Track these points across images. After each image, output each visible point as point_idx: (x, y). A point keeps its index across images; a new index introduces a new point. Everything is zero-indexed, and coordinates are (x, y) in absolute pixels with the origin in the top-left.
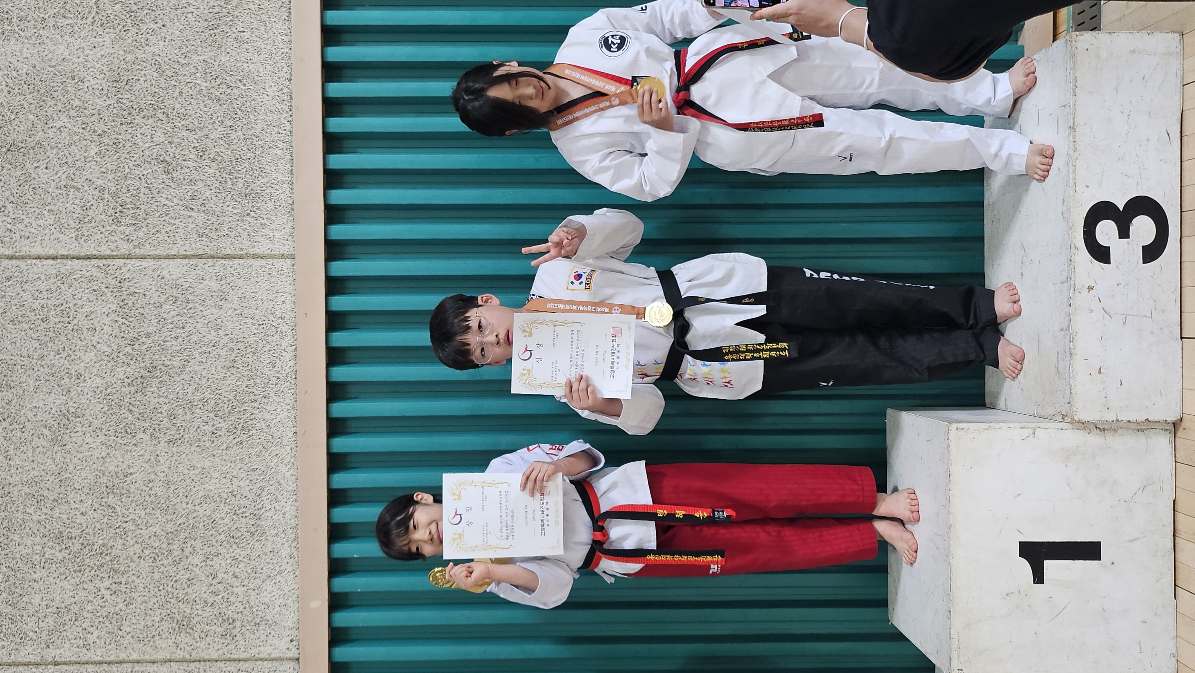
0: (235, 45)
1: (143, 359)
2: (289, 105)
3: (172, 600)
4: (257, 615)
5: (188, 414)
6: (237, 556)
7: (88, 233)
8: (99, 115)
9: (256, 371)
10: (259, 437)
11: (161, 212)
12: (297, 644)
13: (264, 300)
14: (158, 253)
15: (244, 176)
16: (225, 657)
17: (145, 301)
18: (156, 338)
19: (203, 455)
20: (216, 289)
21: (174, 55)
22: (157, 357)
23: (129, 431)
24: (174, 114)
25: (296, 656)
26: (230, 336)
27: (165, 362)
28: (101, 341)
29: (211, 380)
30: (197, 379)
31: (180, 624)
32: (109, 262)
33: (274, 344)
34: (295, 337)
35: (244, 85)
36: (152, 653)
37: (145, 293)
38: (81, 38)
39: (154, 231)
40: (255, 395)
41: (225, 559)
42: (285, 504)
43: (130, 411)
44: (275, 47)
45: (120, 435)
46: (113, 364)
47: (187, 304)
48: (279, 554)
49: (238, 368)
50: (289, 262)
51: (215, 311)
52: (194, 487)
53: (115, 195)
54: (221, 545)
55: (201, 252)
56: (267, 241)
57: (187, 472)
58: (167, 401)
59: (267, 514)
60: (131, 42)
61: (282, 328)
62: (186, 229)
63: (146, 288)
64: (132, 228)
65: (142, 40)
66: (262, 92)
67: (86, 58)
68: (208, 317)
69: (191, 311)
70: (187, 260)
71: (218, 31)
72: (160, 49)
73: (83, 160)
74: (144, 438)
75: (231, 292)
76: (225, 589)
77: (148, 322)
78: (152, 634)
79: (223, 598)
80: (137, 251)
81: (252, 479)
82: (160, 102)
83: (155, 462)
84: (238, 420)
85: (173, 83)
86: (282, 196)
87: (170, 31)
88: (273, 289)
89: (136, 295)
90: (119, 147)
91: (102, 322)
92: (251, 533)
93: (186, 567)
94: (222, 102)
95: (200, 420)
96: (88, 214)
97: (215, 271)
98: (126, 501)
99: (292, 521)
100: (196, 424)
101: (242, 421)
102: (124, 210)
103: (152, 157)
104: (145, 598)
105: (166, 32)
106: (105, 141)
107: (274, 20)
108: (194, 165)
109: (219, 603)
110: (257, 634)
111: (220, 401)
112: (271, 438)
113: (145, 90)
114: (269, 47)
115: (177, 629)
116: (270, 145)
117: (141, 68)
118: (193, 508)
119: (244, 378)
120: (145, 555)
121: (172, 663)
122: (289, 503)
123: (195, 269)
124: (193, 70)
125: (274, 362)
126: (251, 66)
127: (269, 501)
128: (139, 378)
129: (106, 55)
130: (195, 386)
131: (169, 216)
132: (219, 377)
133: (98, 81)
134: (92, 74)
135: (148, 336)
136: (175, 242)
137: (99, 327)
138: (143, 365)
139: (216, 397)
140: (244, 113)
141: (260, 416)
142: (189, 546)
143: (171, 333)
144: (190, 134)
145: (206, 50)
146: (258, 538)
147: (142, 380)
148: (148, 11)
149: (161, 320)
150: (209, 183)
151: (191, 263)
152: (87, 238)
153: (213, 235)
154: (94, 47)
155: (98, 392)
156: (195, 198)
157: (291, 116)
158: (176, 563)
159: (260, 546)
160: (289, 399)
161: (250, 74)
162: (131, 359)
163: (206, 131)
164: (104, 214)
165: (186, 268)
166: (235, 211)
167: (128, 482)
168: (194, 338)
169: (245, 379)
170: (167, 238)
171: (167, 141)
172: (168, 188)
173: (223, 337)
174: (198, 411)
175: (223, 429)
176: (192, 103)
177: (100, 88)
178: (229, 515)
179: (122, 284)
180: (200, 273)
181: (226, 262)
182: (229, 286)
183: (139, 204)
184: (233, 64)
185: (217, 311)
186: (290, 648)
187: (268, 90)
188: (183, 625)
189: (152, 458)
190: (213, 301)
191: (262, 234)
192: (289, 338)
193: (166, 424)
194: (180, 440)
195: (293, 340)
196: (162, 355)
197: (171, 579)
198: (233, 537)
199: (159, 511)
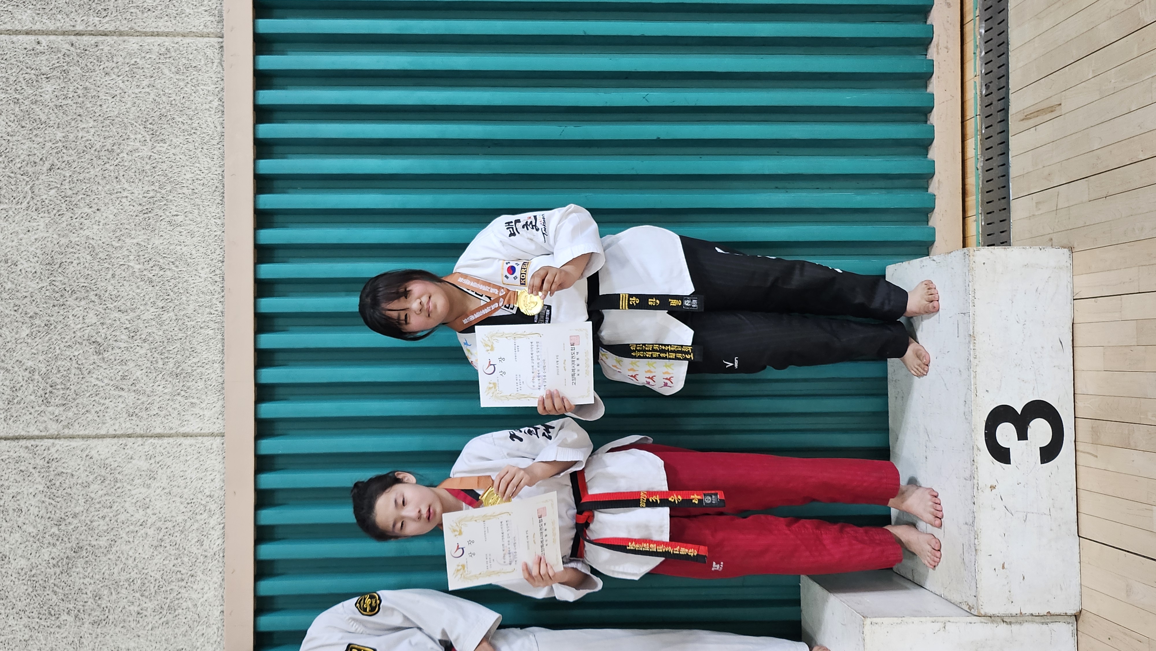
0: (169, 228)
1: (69, 539)
2: (222, 286)
5: (114, 594)
7: (17, 414)
8: (32, 297)
9: (184, 550)
11: (92, 392)
13: (193, 478)
14: (87, 433)
15: (175, 356)
17: (74, 480)
18: (83, 518)
19: (128, 636)
20: (145, 468)
21: (108, 239)
22: (83, 537)
23: (53, 612)
24: (106, 295)
26: (158, 515)
27: (91, 542)
28: (27, 522)
29: (138, 560)
30: (123, 560)
32: (37, 442)
33: (202, 522)
34: (223, 515)
35: (177, 267)
37: (73, 473)
38: (16, 222)
39: (83, 411)
40: (182, 574)
43: (55, 593)
44: (209, 230)
45: (44, 617)
46: (39, 545)
47: (116, 484)
49: (166, 547)
50: (218, 441)
51: (144, 490)
53: (45, 376)
55: (130, 431)
56: (198, 420)
58: (92, 582)
60: (65, 226)
61: (211, 506)
62: (116, 409)
63: (73, 468)
64: (62, 408)
65: (77, 224)
66: (194, 273)
67: (20, 241)
68: (136, 496)
69: (119, 490)
70: (116, 440)
71: (152, 215)
72: (94, 232)
73: (14, 341)
75: (160, 471)
77: (75, 502)
80: (66, 432)
82: (93, 284)
85: (106, 265)
86: (213, 375)
87: (105, 215)
88: (202, 467)
89: (64, 475)
90: (51, 328)
91: (28, 503)
94: (154, 284)
95: (125, 600)
96: (18, 395)
100: (122, 603)
101: (168, 601)
102: (54, 391)
103: (84, 338)
105: (100, 216)
106: (37, 323)
107: (208, 204)
108: (125, 346)
111: (146, 581)
112: (197, 617)
113: (78, 272)
114: (202, 230)
116: (202, 326)
117: (75, 251)
119: (171, 557)
123: (124, 449)
124: (126, 253)
125: (202, 540)
126: (184, 249)
128: (65, 559)
129: (40, 238)
130: (121, 566)
131: (99, 396)
132: (146, 557)
133: (32, 264)
134: (25, 257)
135: (75, 516)
136: (105, 422)
137: (26, 508)
138: (69, 545)
139: (142, 577)
140: (177, 295)
141: (186, 595)
143: (98, 513)
144: (122, 315)
145: (139, 233)
147: (67, 560)
148: (83, 196)
149: (89, 500)
150: (140, 363)
151: (121, 442)
152: (16, 419)
153: (144, 414)
154: (29, 231)
155: (22, 574)
156: (126, 378)
157: (223, 296)
160: (216, 578)
161: (183, 256)
162: (57, 540)
163: (138, 312)
164: (34, 395)
165: (115, 448)
166: (166, 391)
168: (122, 517)
169: (173, 558)
170: (97, 417)
171: (100, 322)
172: (99, 367)
173: (151, 516)
174: (124, 591)
175: (149, 609)
176: (124, 285)
177: (34, 271)
179: (50, 465)
180: (129, 452)
181: (156, 441)
182: (158, 465)
183: (69, 384)
184: (167, 246)
187: (200, 272)
189: (76, 640)
190: (141, 480)
191: (192, 412)
192: (217, 516)
193: (91, 604)
194: (104, 620)
195: (221, 518)
196: (89, 535)
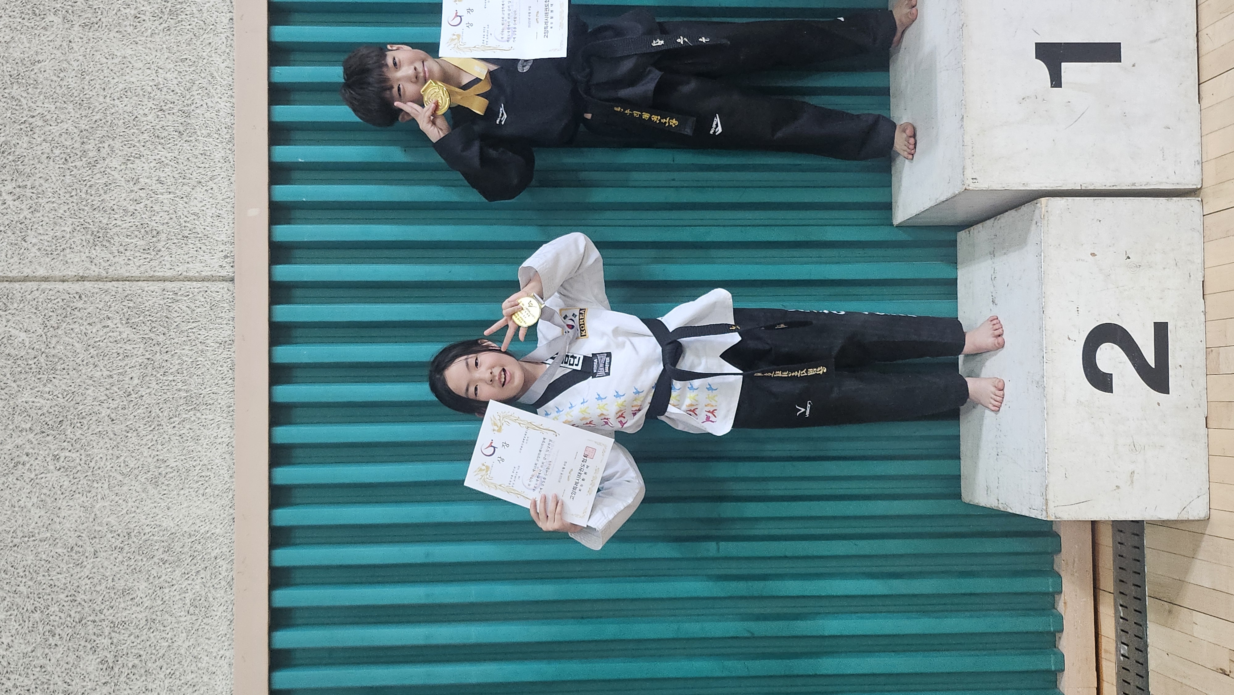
3: (86, 208)
4: (185, 227)
6: (163, 159)
12: (232, 260)
16: (147, 274)
19: (123, 41)
23: (37, 11)
25: (231, 274)
31: (95, 235)
36: (62, 269)
41: (149, 161)
42: (219, 100)
45: (27, 17)
48: (212, 157)
52: (113, 78)
54: (144, 146)
57: (105, 60)
59: (198, 111)
76: (149, 196)
78: (63, 247)
79: (146, 205)
81: (181, 70)
83: (67, 49)
92: (180, 132)
93: (102, 170)
98: (32, 93)
99: (227, 119)
104: (54, 205)
109: (141, 212)
110: (186, 248)
112: (203, 24)
115: (91, 241)
118: (112, 102)
120: (55, 155)
121: (85, 281)
122: (224, 99)
142: (106, 145)
146: (187, 138)
158: (92, 165)
159: (189, 148)
167: (36, 71)
178: (154, 111)
186: (224, 265)
188: (99, 237)
197: (85, 183)
198: (158, 137)
199: (71, 105)
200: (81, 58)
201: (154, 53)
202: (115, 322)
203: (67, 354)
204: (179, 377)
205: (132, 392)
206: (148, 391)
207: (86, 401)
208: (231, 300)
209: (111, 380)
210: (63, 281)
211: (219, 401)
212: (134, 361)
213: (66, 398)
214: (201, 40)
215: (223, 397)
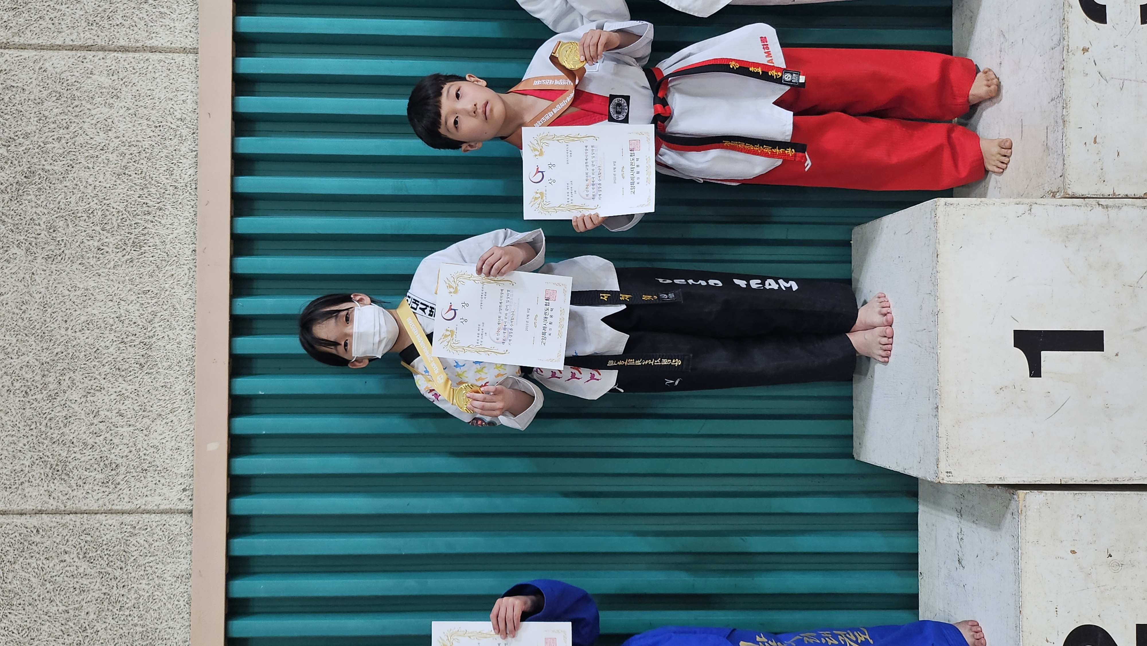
1: (19, 162)
3: (45, 441)
4: (144, 459)
5: (70, 226)
6: (124, 391)
9: (150, 180)
10: (152, 255)
12: (190, 493)
13: (162, 99)
14: (40, 42)
16: (105, 507)
17: (25, 96)
18: (35, 139)
19: (86, 274)
20: (107, 85)
22: (35, 160)
25: (190, 508)
26: (122, 138)
27: (44, 167)
29: (99, 188)
30: (81, 187)
31: (54, 469)
33: (172, 149)
34: (196, 142)
36: (21, 503)
37: (24, 88)
39: (36, 17)
40: (148, 206)
41: (109, 394)
42: (180, 332)
47: (73, 101)
48: (172, 390)
49: (130, 176)
50: (191, 57)
51: (105, 110)
52: (76, 310)
54: (104, 379)
55: (90, 42)
56: (168, 32)
57: (67, 292)
58: (46, 211)
59: (160, 343)
61: (182, 131)
62: (73, 16)
63: (25, 81)
64: (11, 13)
68: (97, 116)
69: (78, 109)
70: (74, 52)
74: (18, 253)
75: (124, 89)
76: (108, 429)
77: (26, 120)
78: (21, 481)
79: (105, 438)
80: (16, 39)
81: (143, 302)
83: (30, 281)
84: (129, 235)
88: (172, 86)
89: (14, 89)
92: (141, 364)
93: (63, 402)
95: (83, 234)
97: (106, 64)
99: (189, 352)
100: (79, 238)
104: (14, 438)
109: (101, 445)
110: (144, 482)
111: (108, 213)
112: (166, 256)
115: (50, 475)
118: (73, 334)
119: (137, 187)
120: (15, 388)
121: (43, 515)
122: (185, 331)
123: (83, 62)
125: (172, 169)
127: (161, 329)
128: (14, 185)
130: (79, 195)
132: (108, 186)
135: (26, 136)
136: (61, 30)
138: (19, 169)
139: (103, 208)
141: (154, 231)
142: (67, 378)
143: (53, 134)
146: (148, 371)
147: (17, 186)
149: (42, 118)
151: (79, 55)
153: (105, 23)
158: (51, 398)
159: (150, 380)
160: (188, 212)
162: (6, 162)
165: (73, 60)
168: (80, 140)
170: (51, 25)
173: (113, 139)
174: (82, 223)
175: (111, 245)
178: (115, 343)
180: (88, 66)
181: (119, 55)
182: (122, 82)
185: (107, 110)
186: (183, 498)
188: (58, 471)
189: (27, 276)
190: (102, 99)
191: (161, 23)
192: (189, 143)
193: (44, 237)
194: (60, 256)
195: (194, 144)
196: (41, 159)
197: (44, 416)
198: (119, 369)
199: (33, 337)
200: (43, 290)
201: (117, 285)
202: (72, 556)
203: (23, 589)
204: (135, 612)
205: (87, 627)
206: (104, 626)
207: (41, 637)
208: (189, 533)
209: (67, 615)
210: (21, 514)
211: (175, 636)
212: (90, 596)
213: (21, 634)
214: (164, 271)
215: (179, 632)
